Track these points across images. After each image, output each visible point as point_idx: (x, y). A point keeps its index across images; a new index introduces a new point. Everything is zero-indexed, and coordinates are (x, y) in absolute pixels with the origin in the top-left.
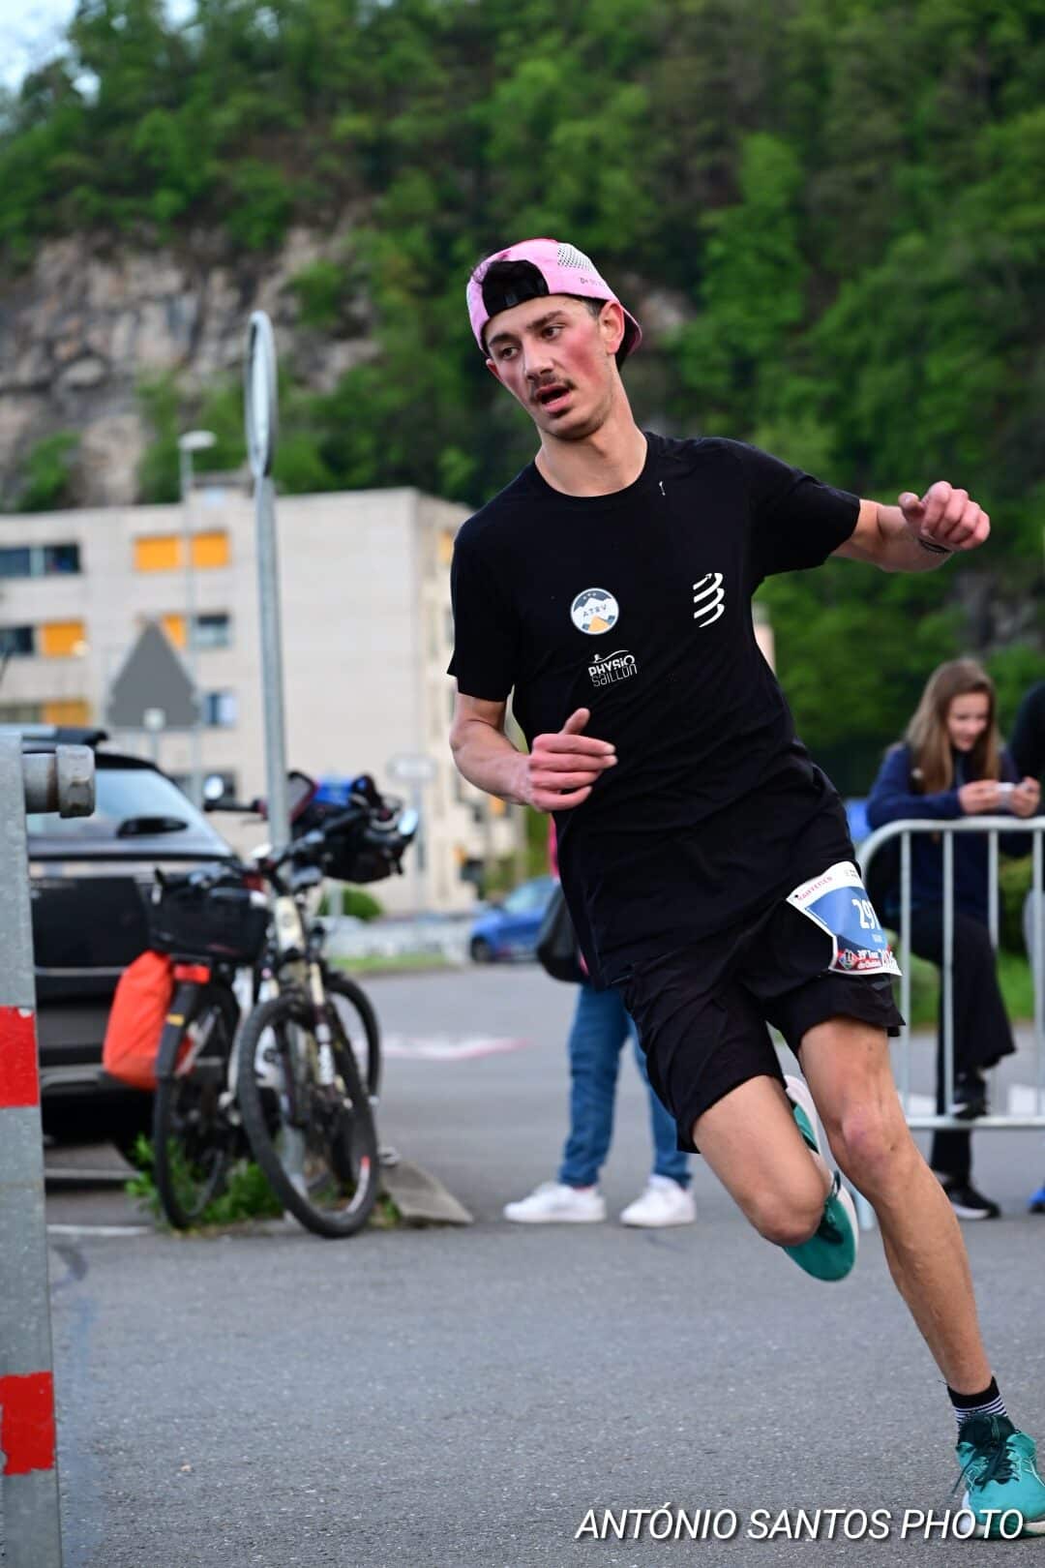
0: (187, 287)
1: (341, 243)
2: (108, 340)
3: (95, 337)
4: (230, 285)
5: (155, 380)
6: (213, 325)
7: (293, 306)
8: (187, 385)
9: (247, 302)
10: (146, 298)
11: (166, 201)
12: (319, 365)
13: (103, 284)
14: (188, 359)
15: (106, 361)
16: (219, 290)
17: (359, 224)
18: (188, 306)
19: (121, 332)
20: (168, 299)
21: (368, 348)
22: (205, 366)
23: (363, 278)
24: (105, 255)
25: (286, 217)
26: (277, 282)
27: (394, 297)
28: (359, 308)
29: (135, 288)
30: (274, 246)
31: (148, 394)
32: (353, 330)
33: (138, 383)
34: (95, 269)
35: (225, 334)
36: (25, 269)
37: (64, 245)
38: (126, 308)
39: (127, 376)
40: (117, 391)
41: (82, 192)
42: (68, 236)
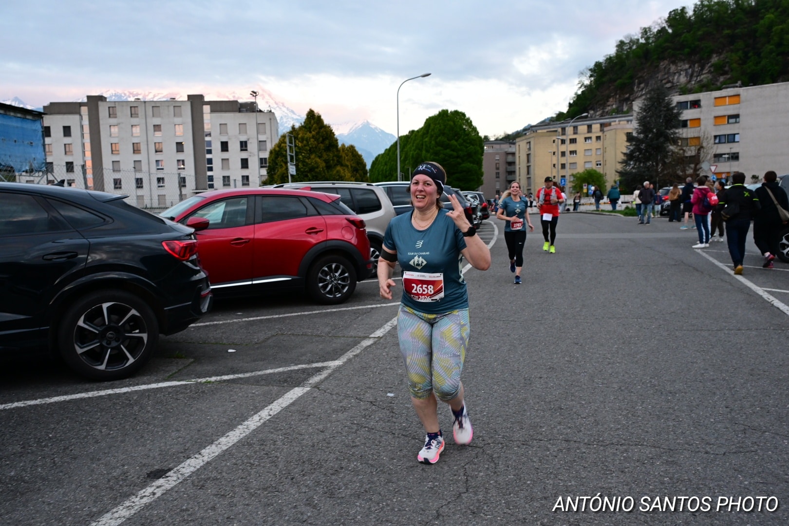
0: (690, 67)
1: (722, 56)
2: (673, 79)
3: (671, 79)
4: (699, 66)
5: (682, 86)
6: (695, 74)
7: (712, 69)
8: (689, 86)
9: (702, 69)
10: (681, 70)
11: (687, 50)
12: (717, 81)
13: (673, 68)
14: (690, 81)
15: (672, 83)
16: (697, 68)
17: (727, 52)
18: (690, 71)
19: (676, 77)
20: (686, 70)
21: (729, 76)
22: (693, 82)
23: (728, 62)
24: (674, 63)
25: (712, 52)
26: (709, 64)
27: (735, 65)
28: (727, 69)
29: (679, 68)
30: (709, 57)
31: (681, 89)
32: (725, 73)
33: (679, 86)
34: (671, 65)
35: (697, 76)
36: (657, 66)
37: (665, 61)
38: (677, 72)
39: (677, 85)
40: (674, 89)
41: (670, 50)
42: (666, 59)
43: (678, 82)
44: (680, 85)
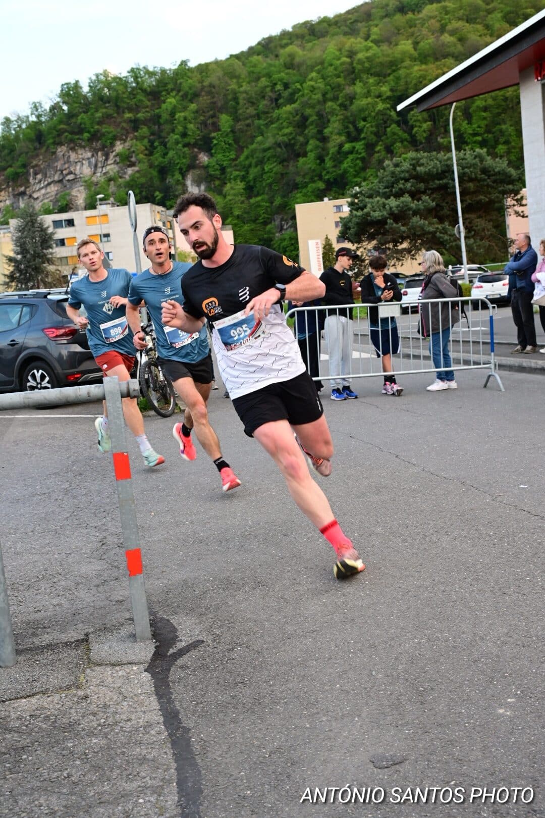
0: (93, 156)
1: (127, 144)
2: (75, 169)
3: (72, 169)
4: (103, 155)
5: (86, 179)
6: (99, 165)
7: (118, 159)
8: (94, 179)
9: (107, 159)
10: (83, 159)
11: (86, 135)
12: (125, 173)
13: (73, 156)
14: (95, 173)
15: (75, 174)
16: (100, 157)
17: (132, 139)
18: (93, 160)
19: (78, 168)
20: (88, 159)
21: (136, 169)
22: (99, 174)
23: (134, 152)
24: (73, 149)
25: (115, 138)
26: (114, 153)
27: (141, 156)
28: (133, 159)
29: (80, 156)
30: (112, 145)
31: (85, 182)
32: (132, 165)
33: (83, 179)
34: (71, 152)
35: (103, 167)
38: (79, 161)
39: (80, 178)
40: (78, 181)
41: (66, 134)
42: (64, 145)
43: (81, 173)
44: (84, 177)
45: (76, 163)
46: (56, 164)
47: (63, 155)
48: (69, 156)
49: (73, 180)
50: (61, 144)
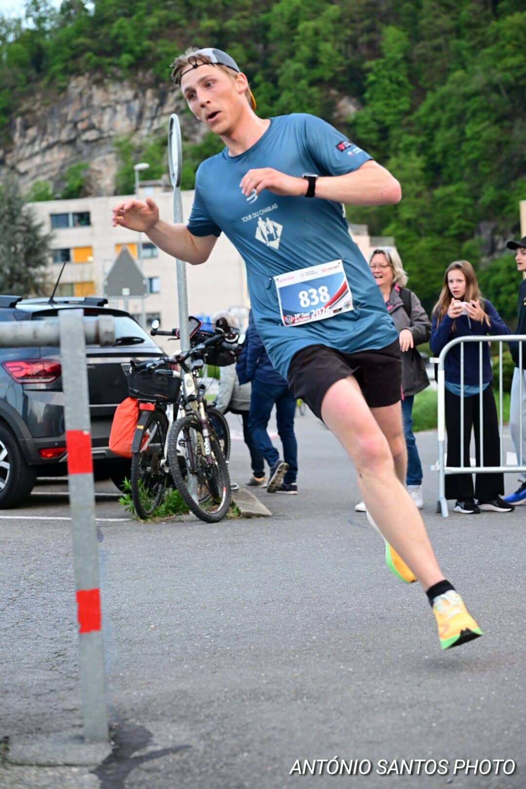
0: (136, 97)
2: (100, 122)
3: (95, 120)
4: (155, 96)
5: (121, 139)
6: (147, 114)
8: (136, 141)
9: (162, 104)
10: (117, 102)
11: (126, 58)
12: (195, 132)
13: (98, 96)
14: (137, 129)
15: (100, 130)
16: (150, 99)
18: (136, 105)
19: (106, 118)
20: (127, 102)
22: (144, 132)
24: (99, 83)
29: (112, 97)
31: (119, 145)
33: (114, 140)
34: (94, 88)
35: (153, 118)
36: (64, 89)
37: (80, 78)
38: (110, 106)
39: (110, 137)
40: (105, 144)
41: (88, 55)
42: (82, 75)
43: (112, 129)
44: (117, 136)
45: (104, 109)
46: (64, 111)
47: (81, 94)
48: (91, 97)
49: (96, 140)
50: (77, 73)
